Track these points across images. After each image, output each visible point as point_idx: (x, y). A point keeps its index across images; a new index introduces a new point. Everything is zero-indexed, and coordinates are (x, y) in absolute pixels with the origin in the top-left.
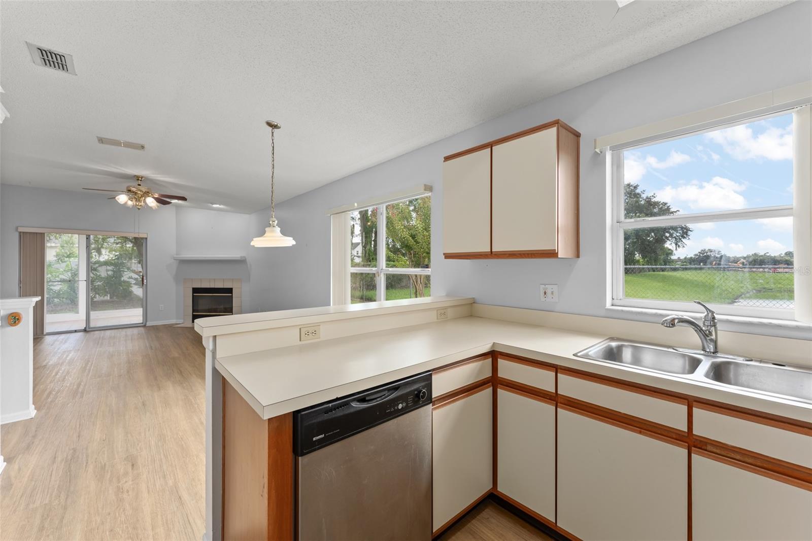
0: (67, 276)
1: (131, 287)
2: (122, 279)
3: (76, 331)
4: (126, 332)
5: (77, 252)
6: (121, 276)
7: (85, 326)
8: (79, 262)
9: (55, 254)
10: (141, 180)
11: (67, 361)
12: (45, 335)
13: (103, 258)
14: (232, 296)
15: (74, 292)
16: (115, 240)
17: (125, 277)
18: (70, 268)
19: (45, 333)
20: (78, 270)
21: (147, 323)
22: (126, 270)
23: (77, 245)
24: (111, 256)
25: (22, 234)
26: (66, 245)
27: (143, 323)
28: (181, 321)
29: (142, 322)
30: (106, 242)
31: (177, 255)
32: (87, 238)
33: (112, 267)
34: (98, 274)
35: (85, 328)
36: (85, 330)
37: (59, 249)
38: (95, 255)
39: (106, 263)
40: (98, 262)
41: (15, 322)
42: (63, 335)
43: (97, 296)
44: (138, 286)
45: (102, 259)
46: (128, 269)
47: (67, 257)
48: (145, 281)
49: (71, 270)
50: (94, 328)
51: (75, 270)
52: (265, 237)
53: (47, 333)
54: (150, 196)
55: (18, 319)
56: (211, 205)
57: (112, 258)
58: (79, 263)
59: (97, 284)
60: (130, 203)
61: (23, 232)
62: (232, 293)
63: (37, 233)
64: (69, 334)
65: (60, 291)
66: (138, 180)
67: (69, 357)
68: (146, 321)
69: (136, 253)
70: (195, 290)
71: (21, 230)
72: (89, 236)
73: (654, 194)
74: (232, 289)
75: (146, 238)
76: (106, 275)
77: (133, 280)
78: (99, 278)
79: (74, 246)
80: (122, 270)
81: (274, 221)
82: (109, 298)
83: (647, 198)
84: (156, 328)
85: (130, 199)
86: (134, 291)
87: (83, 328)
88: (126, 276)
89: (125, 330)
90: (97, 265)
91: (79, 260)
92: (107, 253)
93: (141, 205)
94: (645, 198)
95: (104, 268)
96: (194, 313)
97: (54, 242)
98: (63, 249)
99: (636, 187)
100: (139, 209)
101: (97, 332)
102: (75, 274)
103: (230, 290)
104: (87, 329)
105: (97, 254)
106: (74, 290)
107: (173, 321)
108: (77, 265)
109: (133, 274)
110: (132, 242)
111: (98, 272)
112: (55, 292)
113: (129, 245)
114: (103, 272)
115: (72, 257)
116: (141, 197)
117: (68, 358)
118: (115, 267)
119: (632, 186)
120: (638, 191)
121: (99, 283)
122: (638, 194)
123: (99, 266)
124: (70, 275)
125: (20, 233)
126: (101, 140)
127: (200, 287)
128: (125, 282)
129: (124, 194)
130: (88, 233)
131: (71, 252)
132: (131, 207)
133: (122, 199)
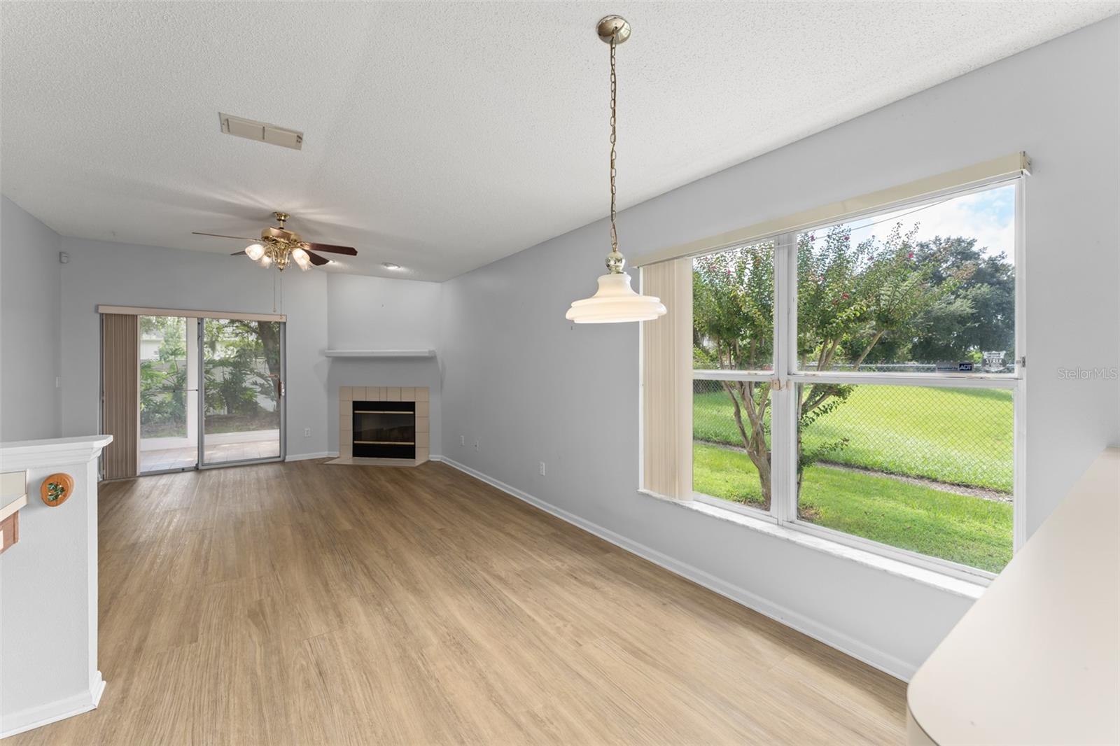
0: (171, 381)
1: (256, 396)
2: (244, 385)
3: (183, 470)
4: (257, 473)
5: (185, 349)
6: (242, 381)
7: (197, 462)
8: (187, 361)
9: (157, 350)
10: (284, 221)
11: (169, 534)
12: (139, 476)
13: (219, 356)
14: (414, 414)
15: (182, 404)
16: (234, 330)
17: (247, 384)
18: (176, 370)
19: (138, 474)
20: (185, 373)
21: (287, 457)
22: (249, 373)
23: (185, 339)
24: (229, 352)
25: (104, 318)
26: (170, 339)
27: (280, 457)
28: (335, 454)
29: (278, 455)
30: (223, 333)
31: (329, 349)
32: (199, 323)
33: (231, 368)
34: (212, 378)
35: (197, 465)
36: (196, 469)
37: (163, 344)
38: (208, 352)
39: (223, 363)
40: (211, 362)
41: (57, 497)
42: (165, 476)
43: (211, 408)
44: (264, 396)
45: (217, 358)
46: (252, 371)
47: (172, 355)
48: (283, 390)
49: (177, 373)
50: (209, 464)
51: (182, 373)
52: (595, 297)
53: (141, 473)
54: (298, 247)
55: (63, 490)
56: (385, 267)
57: (230, 355)
58: (187, 363)
59: (211, 393)
60: (267, 260)
61: (106, 314)
62: (414, 410)
63: (126, 315)
64: (173, 475)
65: (162, 403)
66: (280, 220)
67: (173, 524)
68: (285, 454)
69: (261, 349)
70: (357, 405)
71: (102, 310)
72: (202, 319)
73: (1003, 253)
74: (413, 404)
75: (285, 323)
76: (222, 379)
77: (258, 387)
78: (212, 383)
79: (181, 340)
80: (244, 372)
81: (620, 260)
82: (226, 413)
83: (991, 259)
84: (299, 465)
85: (267, 253)
86: (259, 402)
87: (195, 465)
88: (249, 381)
89: (255, 469)
90: (211, 366)
91: (187, 358)
92: (224, 349)
93: (284, 264)
94: (987, 259)
95: (220, 369)
96: (355, 442)
97: (155, 334)
98: (168, 344)
99: (971, 244)
100: (281, 270)
101: (214, 472)
102: (182, 378)
103: (411, 406)
104: (200, 467)
105: (210, 350)
106: (181, 401)
107: (324, 454)
108: (184, 366)
109: (257, 377)
110: (255, 332)
111: (212, 375)
112: (156, 404)
113: (252, 338)
114: (220, 375)
115: (179, 354)
116: (284, 250)
117: (171, 528)
118: (234, 368)
119: (963, 241)
120: (975, 249)
121: (213, 391)
122: (975, 254)
123: (214, 367)
124: (176, 380)
125: (102, 315)
126: (227, 124)
127: (364, 400)
128: (246, 389)
129: (258, 243)
130: (201, 315)
131: (177, 347)
132: (268, 268)
133: (256, 251)
